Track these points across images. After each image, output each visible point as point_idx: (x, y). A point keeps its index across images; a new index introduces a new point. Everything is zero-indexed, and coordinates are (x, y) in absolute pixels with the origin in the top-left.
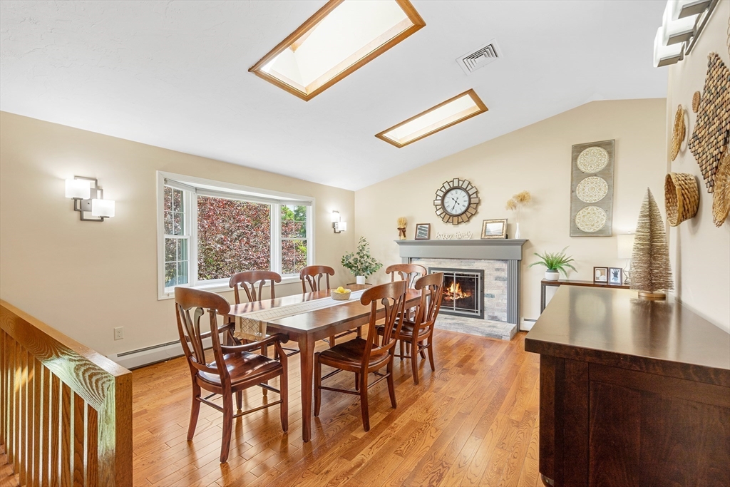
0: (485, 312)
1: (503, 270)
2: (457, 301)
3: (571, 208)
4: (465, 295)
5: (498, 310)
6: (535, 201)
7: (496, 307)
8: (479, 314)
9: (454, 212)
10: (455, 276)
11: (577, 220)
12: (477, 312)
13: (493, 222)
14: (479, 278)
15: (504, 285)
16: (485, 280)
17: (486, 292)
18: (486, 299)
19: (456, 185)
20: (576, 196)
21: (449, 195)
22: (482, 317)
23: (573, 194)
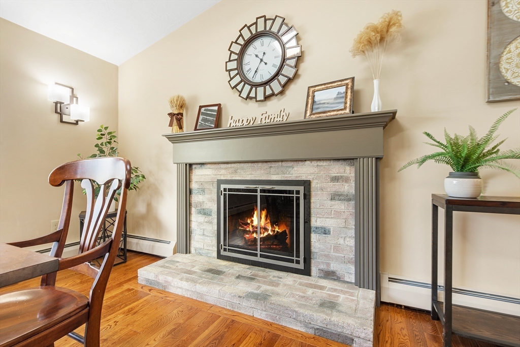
0: (313, 261)
1: (347, 180)
2: (263, 240)
3: (489, 40)
4: (277, 229)
5: (337, 259)
6: (409, 40)
7: (333, 253)
8: (301, 266)
9: (258, 79)
10: (259, 194)
11: (504, 66)
12: (298, 262)
13: (327, 88)
14: (301, 196)
15: (347, 209)
16: (313, 200)
17: (315, 222)
18: (314, 237)
19: (261, 28)
20: (501, 12)
21: (251, 50)
22: (307, 272)
23: (495, 8)
